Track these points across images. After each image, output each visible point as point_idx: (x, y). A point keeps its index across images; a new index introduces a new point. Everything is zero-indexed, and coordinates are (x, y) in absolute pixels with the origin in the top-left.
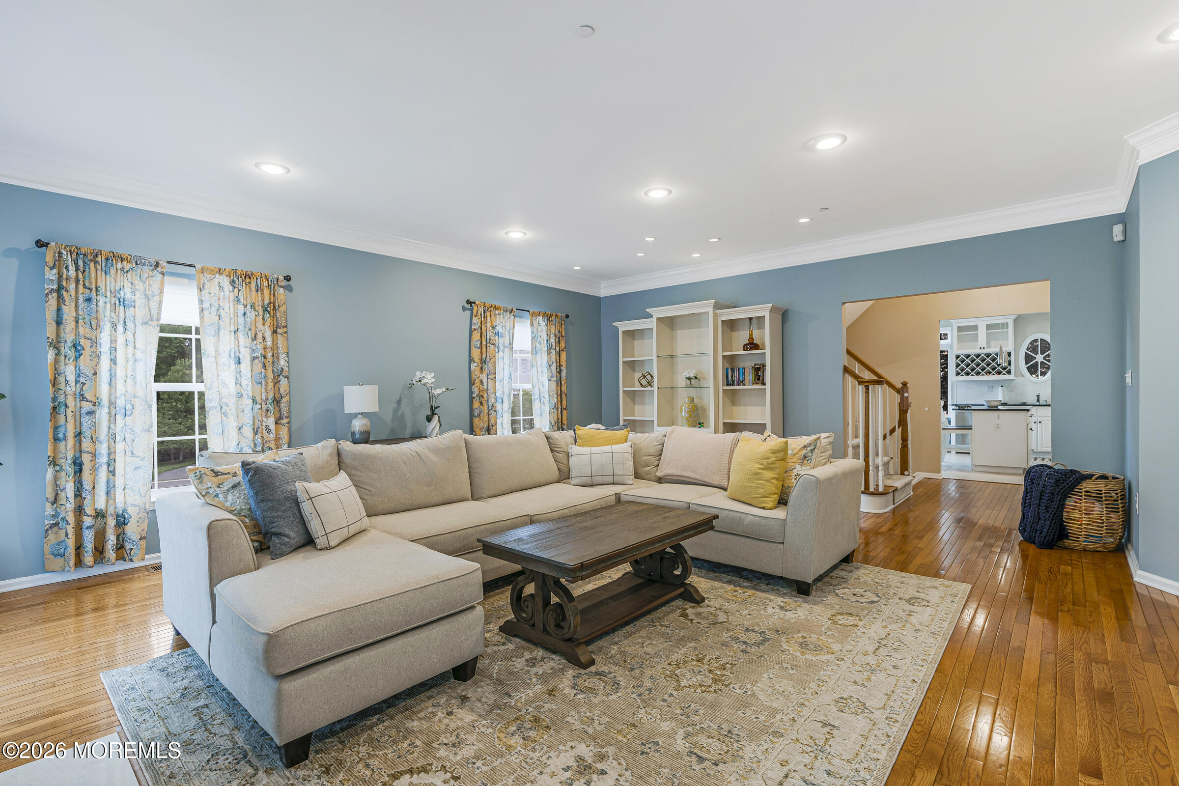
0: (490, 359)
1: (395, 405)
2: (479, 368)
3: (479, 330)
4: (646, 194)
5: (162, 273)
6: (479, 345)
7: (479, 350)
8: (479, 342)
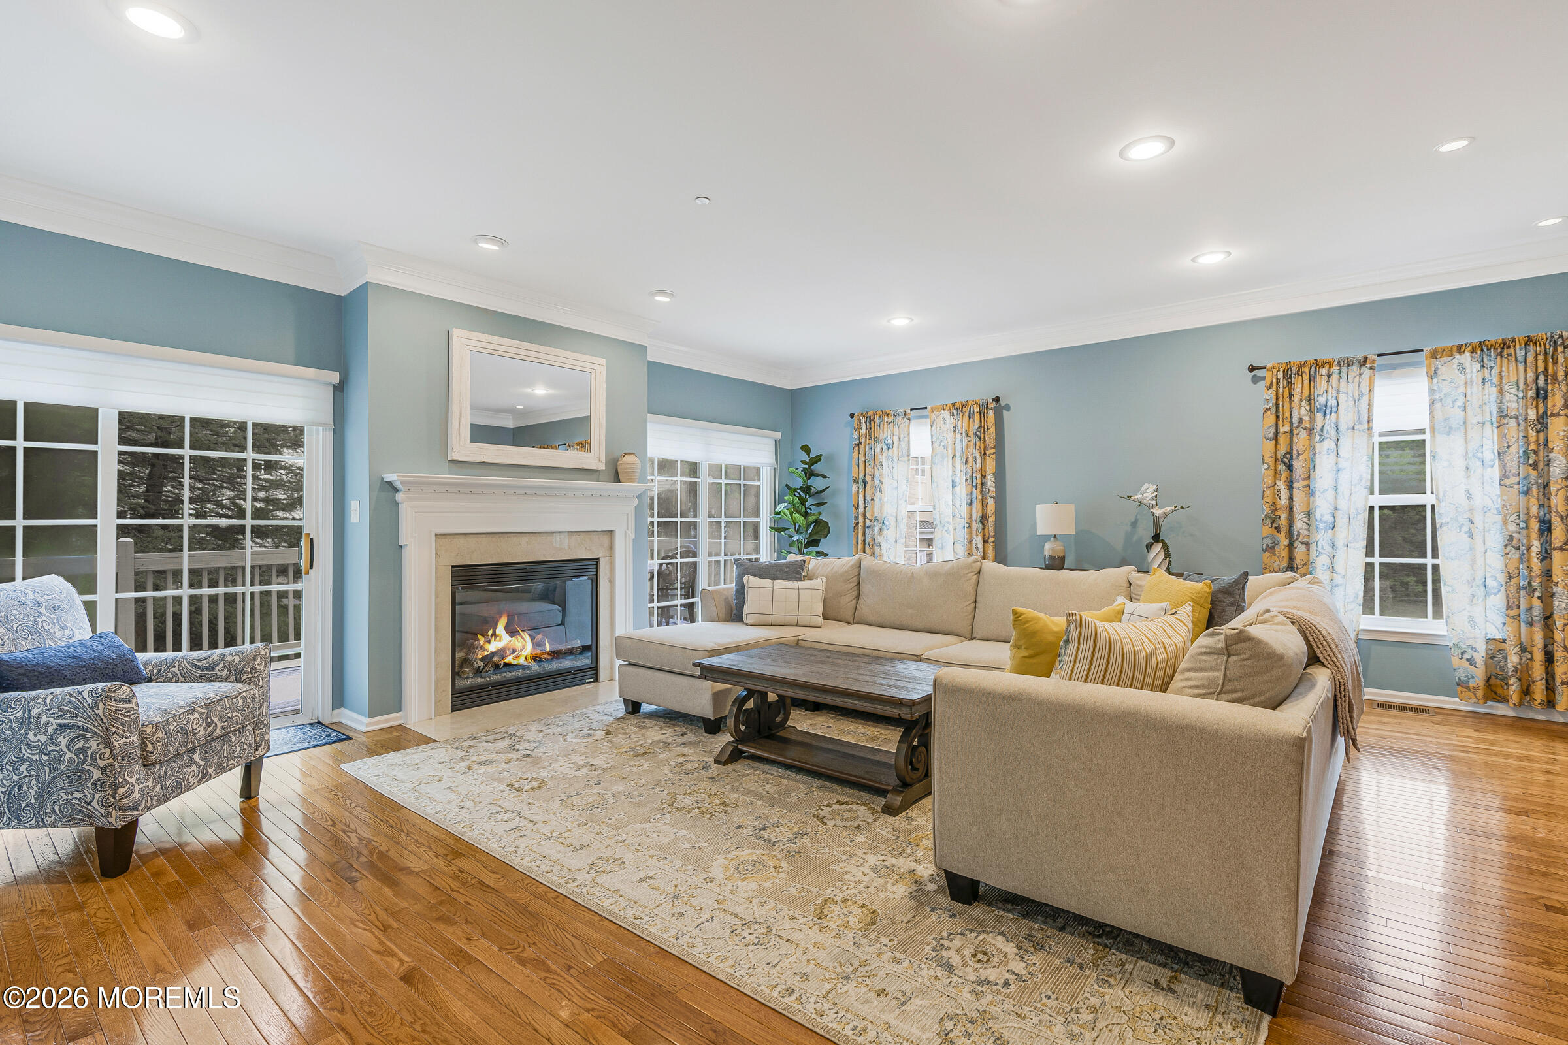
0: (1299, 455)
1: (1129, 528)
2: (1271, 472)
3: (1274, 410)
4: (1121, 154)
5: (909, 419)
6: (1271, 435)
7: (1274, 442)
8: (1273, 430)
